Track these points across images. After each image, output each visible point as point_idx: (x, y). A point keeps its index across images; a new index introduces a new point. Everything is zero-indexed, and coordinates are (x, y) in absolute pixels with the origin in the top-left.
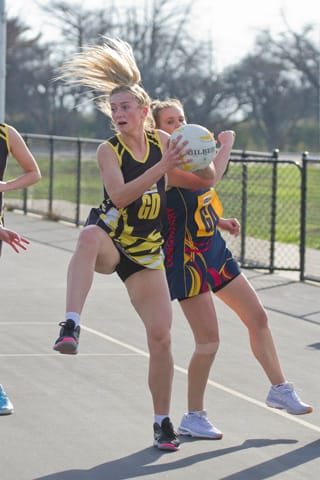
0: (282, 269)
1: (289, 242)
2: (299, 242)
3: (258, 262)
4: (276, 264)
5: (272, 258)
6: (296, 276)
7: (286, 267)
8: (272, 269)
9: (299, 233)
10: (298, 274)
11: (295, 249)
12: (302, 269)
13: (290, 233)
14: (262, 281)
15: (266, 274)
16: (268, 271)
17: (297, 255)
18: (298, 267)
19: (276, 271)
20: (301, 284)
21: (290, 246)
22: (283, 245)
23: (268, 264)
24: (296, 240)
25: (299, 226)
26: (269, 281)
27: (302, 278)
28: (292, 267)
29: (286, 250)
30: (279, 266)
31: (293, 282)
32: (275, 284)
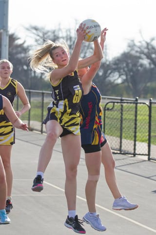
0: (140, 154)
1: (143, 141)
2: (148, 142)
3: (128, 151)
4: (137, 152)
5: (135, 149)
6: (146, 158)
7: (141, 153)
8: (135, 154)
9: (148, 137)
10: (147, 157)
11: (145, 145)
12: (149, 155)
13: (143, 137)
14: (130, 160)
15: (132, 157)
16: (133, 155)
17: (147, 148)
18: (147, 153)
19: (137, 156)
20: (149, 162)
21: (143, 143)
22: (140, 143)
23: (133, 152)
24: (146, 141)
25: (147, 134)
26: (133, 160)
27: (149, 159)
28: (144, 154)
29: (141, 145)
30: (138, 153)
31: (145, 161)
32: (136, 162)
